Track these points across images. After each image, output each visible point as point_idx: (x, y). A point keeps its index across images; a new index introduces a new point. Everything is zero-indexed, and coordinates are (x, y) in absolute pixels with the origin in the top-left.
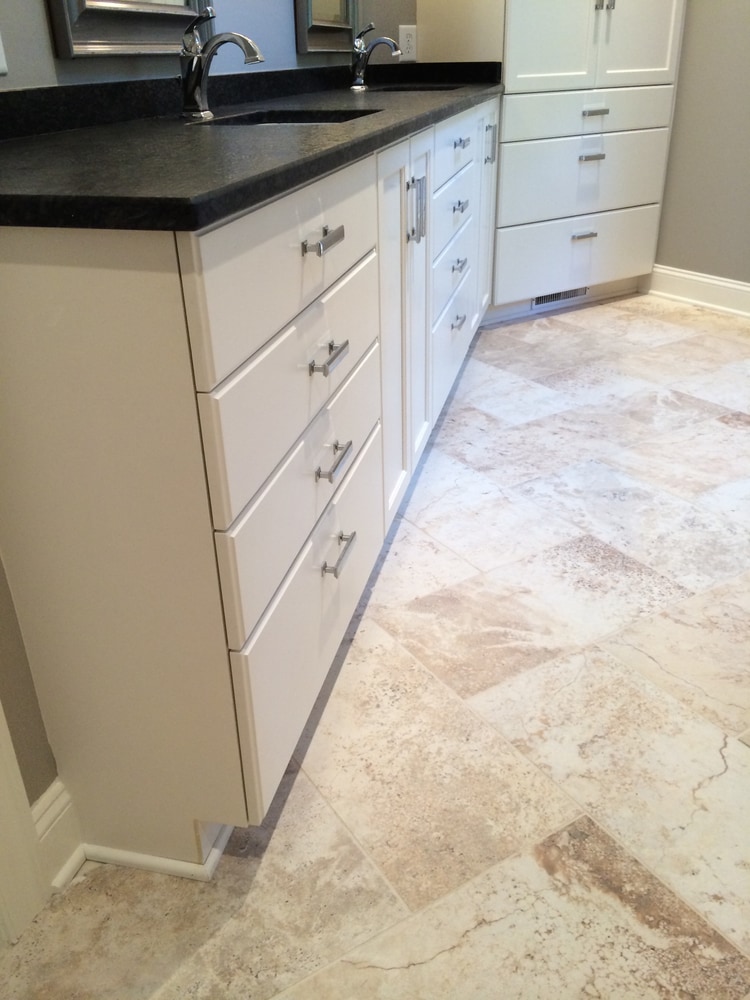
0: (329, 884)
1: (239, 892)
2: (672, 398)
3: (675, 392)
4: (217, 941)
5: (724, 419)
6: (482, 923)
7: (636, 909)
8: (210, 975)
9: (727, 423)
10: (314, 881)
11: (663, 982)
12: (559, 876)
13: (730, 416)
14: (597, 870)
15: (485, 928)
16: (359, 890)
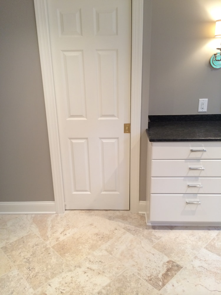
0: (152, 237)
1: (146, 229)
4: (138, 228)
6: (153, 254)
7: (165, 274)
8: (134, 229)
10: (152, 235)
11: (152, 276)
12: (167, 263)
14: (171, 269)
15: (152, 255)
16: (152, 240)
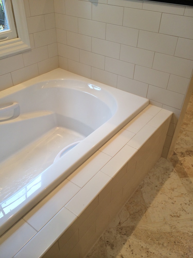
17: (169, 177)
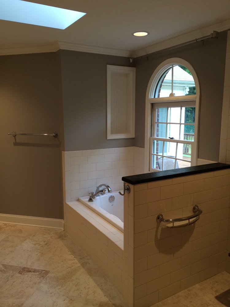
2: (3, 268)
3: (3, 265)
5: (20, 273)
9: (21, 274)
13: (22, 270)
17: (105, 296)
